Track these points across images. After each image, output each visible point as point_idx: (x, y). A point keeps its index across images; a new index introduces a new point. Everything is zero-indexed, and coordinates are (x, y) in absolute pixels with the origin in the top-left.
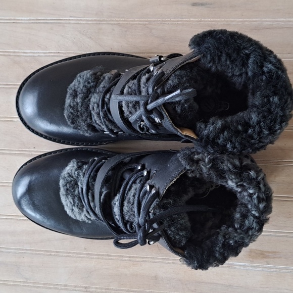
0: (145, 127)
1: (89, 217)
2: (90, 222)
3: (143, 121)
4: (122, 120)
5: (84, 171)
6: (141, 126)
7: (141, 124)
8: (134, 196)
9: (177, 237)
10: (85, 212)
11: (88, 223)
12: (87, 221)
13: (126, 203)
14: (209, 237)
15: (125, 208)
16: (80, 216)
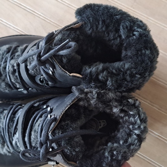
0: (44, 80)
1: (9, 150)
2: (10, 155)
3: (42, 75)
4: (28, 77)
5: (4, 114)
6: (41, 79)
7: (41, 78)
8: (39, 126)
9: (74, 153)
10: (6, 147)
11: (9, 156)
12: (8, 154)
13: (33, 133)
14: (97, 152)
15: (33, 137)
16: (3, 150)
